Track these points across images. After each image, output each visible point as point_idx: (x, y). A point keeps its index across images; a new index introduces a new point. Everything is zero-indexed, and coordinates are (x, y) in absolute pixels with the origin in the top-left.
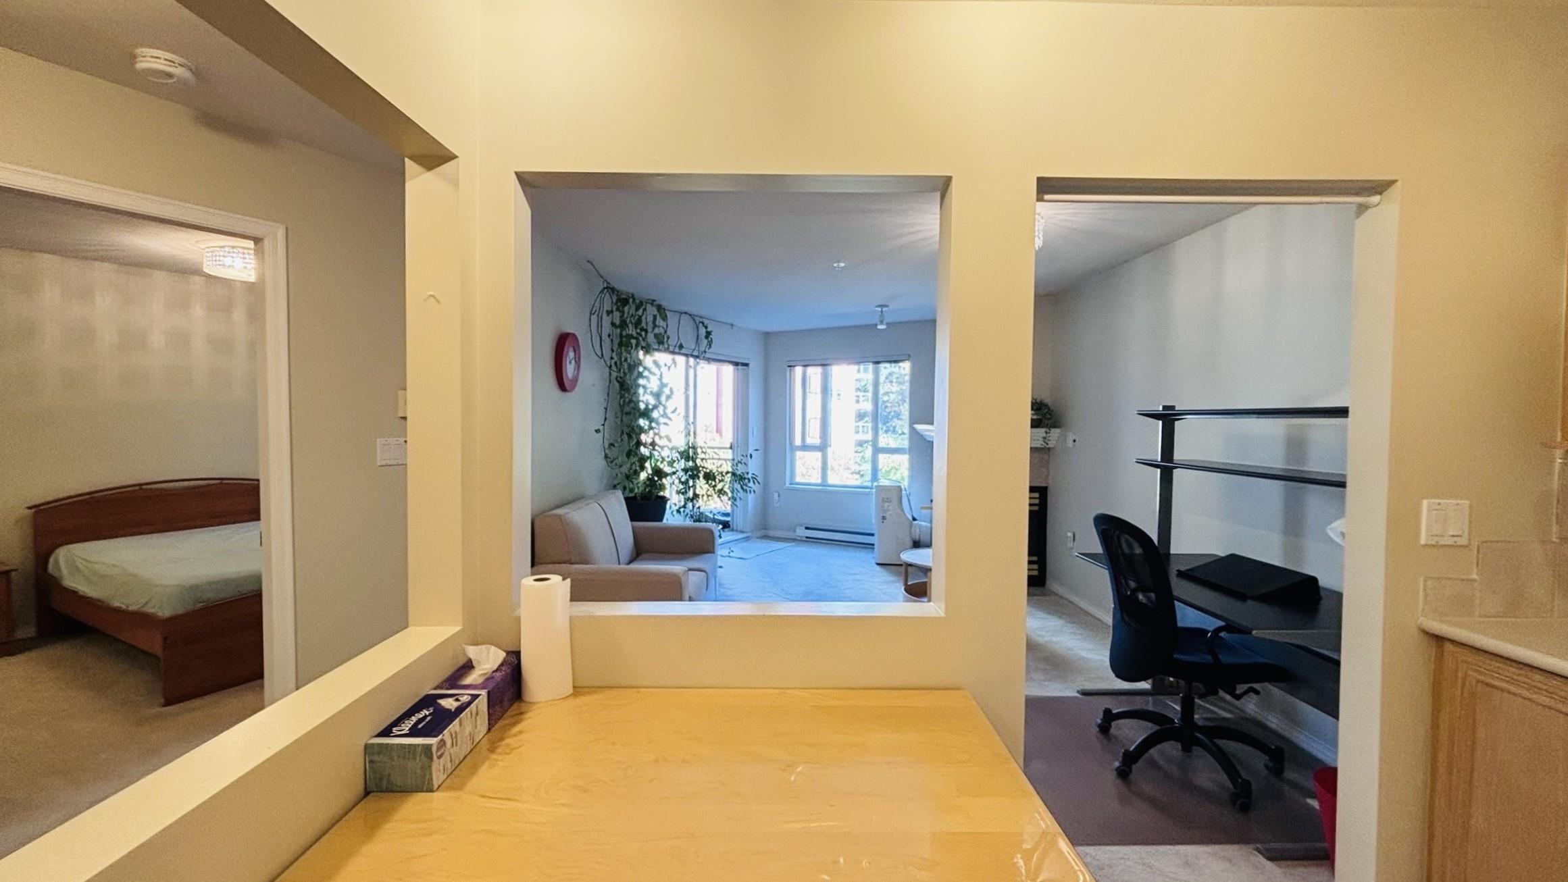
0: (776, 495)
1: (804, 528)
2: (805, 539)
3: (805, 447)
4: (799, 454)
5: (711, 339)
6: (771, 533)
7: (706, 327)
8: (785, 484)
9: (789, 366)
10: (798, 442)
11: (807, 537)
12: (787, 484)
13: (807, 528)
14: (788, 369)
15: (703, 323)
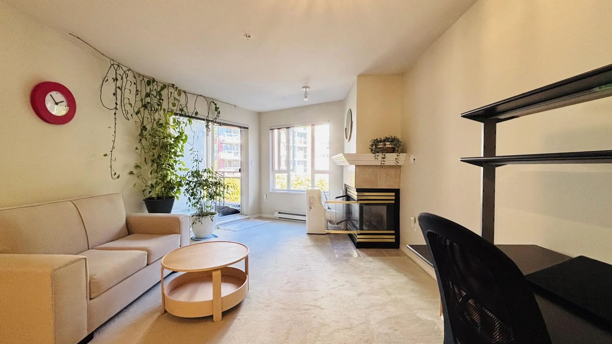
0: (265, 195)
1: (278, 213)
2: (278, 218)
3: (280, 171)
4: (277, 175)
5: (219, 111)
6: (263, 215)
7: (216, 105)
8: (269, 190)
9: (271, 129)
10: (276, 168)
11: (279, 218)
12: (271, 191)
13: (279, 213)
14: (270, 131)
15: (214, 103)
